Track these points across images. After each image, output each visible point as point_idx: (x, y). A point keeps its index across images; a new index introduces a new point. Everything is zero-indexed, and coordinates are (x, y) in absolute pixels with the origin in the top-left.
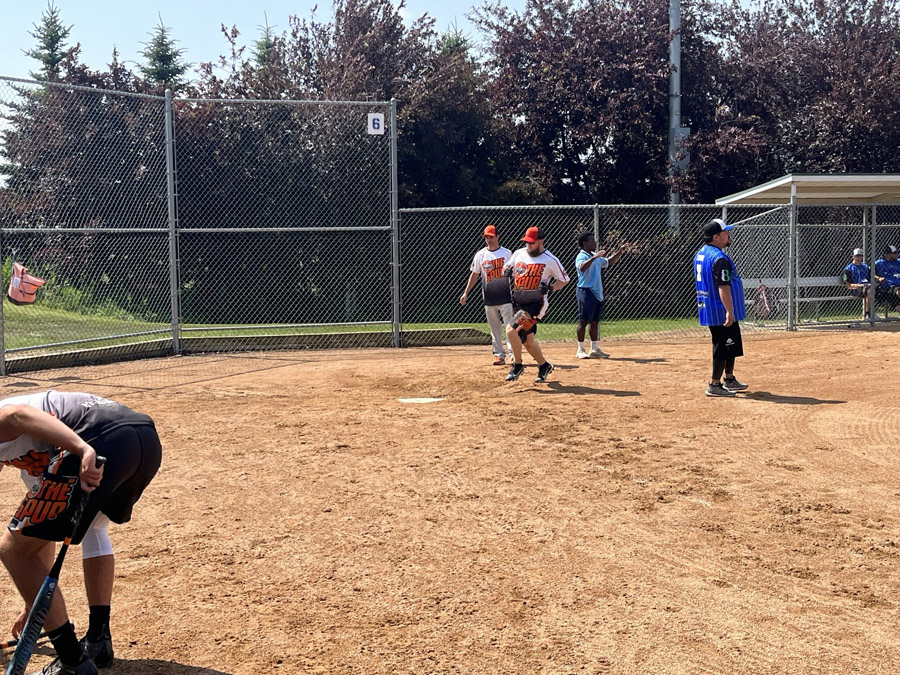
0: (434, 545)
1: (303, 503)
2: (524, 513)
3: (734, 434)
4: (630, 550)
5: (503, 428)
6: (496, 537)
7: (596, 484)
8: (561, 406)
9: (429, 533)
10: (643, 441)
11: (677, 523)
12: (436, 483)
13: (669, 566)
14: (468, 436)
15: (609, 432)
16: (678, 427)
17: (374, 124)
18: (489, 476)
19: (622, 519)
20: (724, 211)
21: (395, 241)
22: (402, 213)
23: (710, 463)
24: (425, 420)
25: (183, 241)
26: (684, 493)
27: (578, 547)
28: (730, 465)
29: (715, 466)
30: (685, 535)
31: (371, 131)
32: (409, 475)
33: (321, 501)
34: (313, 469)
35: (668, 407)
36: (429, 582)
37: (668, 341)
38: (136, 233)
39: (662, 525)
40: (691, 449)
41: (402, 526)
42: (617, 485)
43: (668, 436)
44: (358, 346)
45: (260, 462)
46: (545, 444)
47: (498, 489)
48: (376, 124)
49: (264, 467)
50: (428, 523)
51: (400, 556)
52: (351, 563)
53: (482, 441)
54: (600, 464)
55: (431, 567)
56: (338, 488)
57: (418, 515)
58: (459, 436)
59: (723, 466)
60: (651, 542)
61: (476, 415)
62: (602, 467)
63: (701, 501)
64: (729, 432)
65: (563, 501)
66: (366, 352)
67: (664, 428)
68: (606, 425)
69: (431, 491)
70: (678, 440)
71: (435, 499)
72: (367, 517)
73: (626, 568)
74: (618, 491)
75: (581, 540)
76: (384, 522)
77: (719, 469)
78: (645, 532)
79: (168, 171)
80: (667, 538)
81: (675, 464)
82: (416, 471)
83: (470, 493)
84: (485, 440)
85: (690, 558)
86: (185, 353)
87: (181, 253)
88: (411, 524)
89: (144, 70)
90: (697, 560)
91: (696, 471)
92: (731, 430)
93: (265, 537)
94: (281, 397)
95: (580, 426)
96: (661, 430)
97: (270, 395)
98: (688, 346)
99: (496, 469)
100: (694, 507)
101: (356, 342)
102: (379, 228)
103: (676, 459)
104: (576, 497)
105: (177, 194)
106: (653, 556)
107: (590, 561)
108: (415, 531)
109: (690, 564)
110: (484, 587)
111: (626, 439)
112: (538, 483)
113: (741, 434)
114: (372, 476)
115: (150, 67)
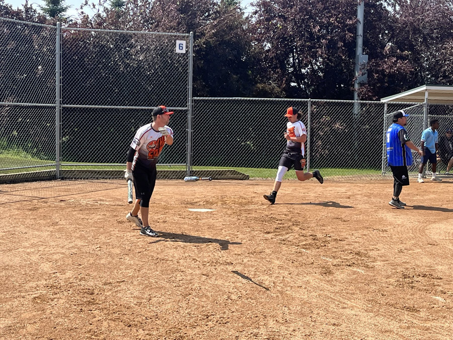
0: (207, 288)
1: (132, 264)
2: (258, 273)
3: (382, 235)
4: (317, 294)
5: (249, 227)
6: (241, 285)
7: (300, 259)
8: (283, 216)
9: (204, 282)
10: (329, 237)
11: (344, 281)
12: (209, 256)
13: (337, 303)
14: (229, 231)
15: (310, 231)
16: (350, 230)
17: (180, 47)
18: (239, 253)
19: (314, 279)
20: (386, 105)
21: (190, 116)
22: (195, 100)
23: (366, 250)
24: (204, 221)
25: (64, 112)
26: (350, 265)
27: (287, 292)
28: (378, 252)
29: (369, 251)
30: (348, 288)
31: (178, 51)
32: (194, 251)
33: (143, 263)
34: (138, 246)
35: (345, 219)
36: (203, 307)
37: (349, 181)
38: (37, 107)
39: (335, 282)
40: (356, 242)
41: (189, 278)
42: (312, 260)
43: (344, 235)
44: (166, 178)
45: (108, 241)
46: (273, 237)
47: (244, 260)
48: (181, 47)
49: (110, 244)
50: (204, 276)
51: (187, 293)
52: (160, 296)
53: (236, 234)
54: (304, 248)
55: (204, 299)
56: (153, 257)
57: (198, 272)
58: (223, 231)
59: (374, 252)
60: (328, 290)
61: (234, 219)
62: (304, 250)
63: (358, 270)
64: (379, 234)
65: (280, 267)
66: (170, 182)
67: (342, 230)
68: (308, 227)
69: (206, 260)
70: (349, 237)
71: (208, 264)
72: (169, 272)
73: (313, 303)
74: (312, 263)
75: (289, 288)
76: (179, 275)
77: (371, 253)
78: (326, 285)
79: (57, 70)
80: (337, 289)
81: (346, 250)
82: (198, 249)
83: (228, 261)
84: (238, 233)
85: (349, 299)
86: (63, 179)
87: (63, 119)
88: (194, 277)
89: (43, 9)
90: (353, 301)
91: (358, 254)
92: (381, 232)
93: (111, 281)
94: (120, 205)
95: (294, 227)
96: (340, 231)
97: (113, 204)
98: (361, 185)
99: (243, 249)
100: (354, 273)
101: (165, 176)
102: (180, 108)
103: (347, 247)
104: (288, 265)
105: (61, 84)
106: (328, 298)
107: (293, 299)
108: (196, 280)
109: (349, 302)
110: (233, 310)
111: (319, 235)
112: (267, 257)
113: (386, 235)
114: (172, 251)
115: (46, 7)
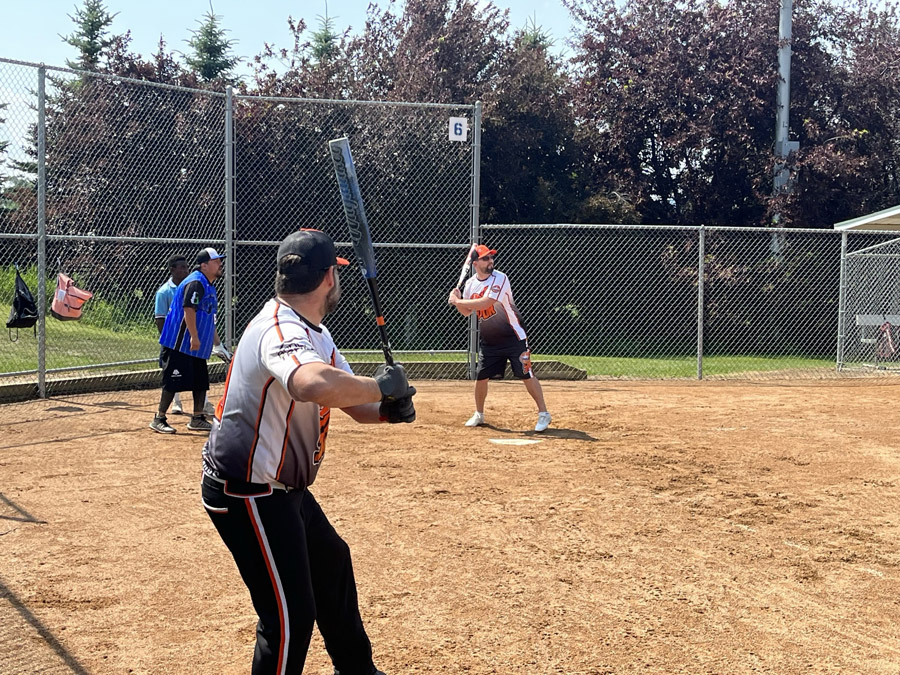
0: (577, 610)
1: (414, 555)
2: (670, 578)
3: (887, 494)
4: (804, 625)
5: (618, 477)
6: (645, 604)
7: (744, 546)
8: (677, 454)
9: (566, 596)
10: (784, 498)
11: (849, 595)
12: (560, 539)
13: (855, 645)
14: (581, 485)
15: (741, 486)
16: (819, 482)
18: (618, 532)
19: (786, 590)
23: (867, 526)
24: (526, 465)
26: (848, 560)
27: (742, 620)
28: (891, 529)
29: (875, 530)
30: (863, 610)
32: (525, 528)
34: (415, 517)
35: (802, 460)
36: (582, 653)
37: (780, 382)
39: (833, 597)
40: (841, 509)
41: (534, 587)
42: (769, 548)
43: (811, 493)
45: (353, 506)
46: (673, 498)
47: (632, 548)
49: (359, 512)
50: (563, 584)
51: (541, 621)
53: (598, 491)
54: (742, 523)
55: (580, 636)
56: (449, 540)
57: (549, 575)
58: (570, 485)
59: (884, 530)
60: (826, 617)
61: (583, 461)
62: (745, 527)
63: (869, 571)
64: (880, 491)
65: (711, 564)
66: (440, 384)
68: (735, 478)
69: (556, 547)
70: (823, 498)
71: (563, 557)
72: (491, 574)
73: (806, 646)
74: (771, 556)
75: (744, 611)
76: (512, 581)
77: (881, 533)
78: (816, 605)
80: (842, 612)
81: (828, 526)
82: (533, 523)
83: (601, 551)
84: (601, 490)
85: (876, 636)
88: (544, 585)
90: (885, 640)
91: (855, 534)
92: (881, 488)
93: (382, 593)
94: (356, 432)
95: (705, 478)
96: (801, 486)
97: (343, 429)
98: (805, 390)
99: (623, 525)
100: (864, 577)
103: (827, 520)
104: (724, 560)
106: (832, 633)
107: (761, 635)
108: (551, 594)
109: (878, 644)
110: (647, 661)
111: (763, 495)
112: (676, 542)
113: (894, 494)
114: (483, 528)
